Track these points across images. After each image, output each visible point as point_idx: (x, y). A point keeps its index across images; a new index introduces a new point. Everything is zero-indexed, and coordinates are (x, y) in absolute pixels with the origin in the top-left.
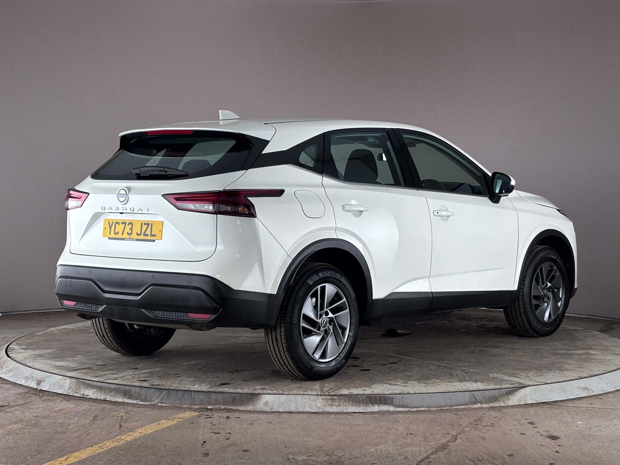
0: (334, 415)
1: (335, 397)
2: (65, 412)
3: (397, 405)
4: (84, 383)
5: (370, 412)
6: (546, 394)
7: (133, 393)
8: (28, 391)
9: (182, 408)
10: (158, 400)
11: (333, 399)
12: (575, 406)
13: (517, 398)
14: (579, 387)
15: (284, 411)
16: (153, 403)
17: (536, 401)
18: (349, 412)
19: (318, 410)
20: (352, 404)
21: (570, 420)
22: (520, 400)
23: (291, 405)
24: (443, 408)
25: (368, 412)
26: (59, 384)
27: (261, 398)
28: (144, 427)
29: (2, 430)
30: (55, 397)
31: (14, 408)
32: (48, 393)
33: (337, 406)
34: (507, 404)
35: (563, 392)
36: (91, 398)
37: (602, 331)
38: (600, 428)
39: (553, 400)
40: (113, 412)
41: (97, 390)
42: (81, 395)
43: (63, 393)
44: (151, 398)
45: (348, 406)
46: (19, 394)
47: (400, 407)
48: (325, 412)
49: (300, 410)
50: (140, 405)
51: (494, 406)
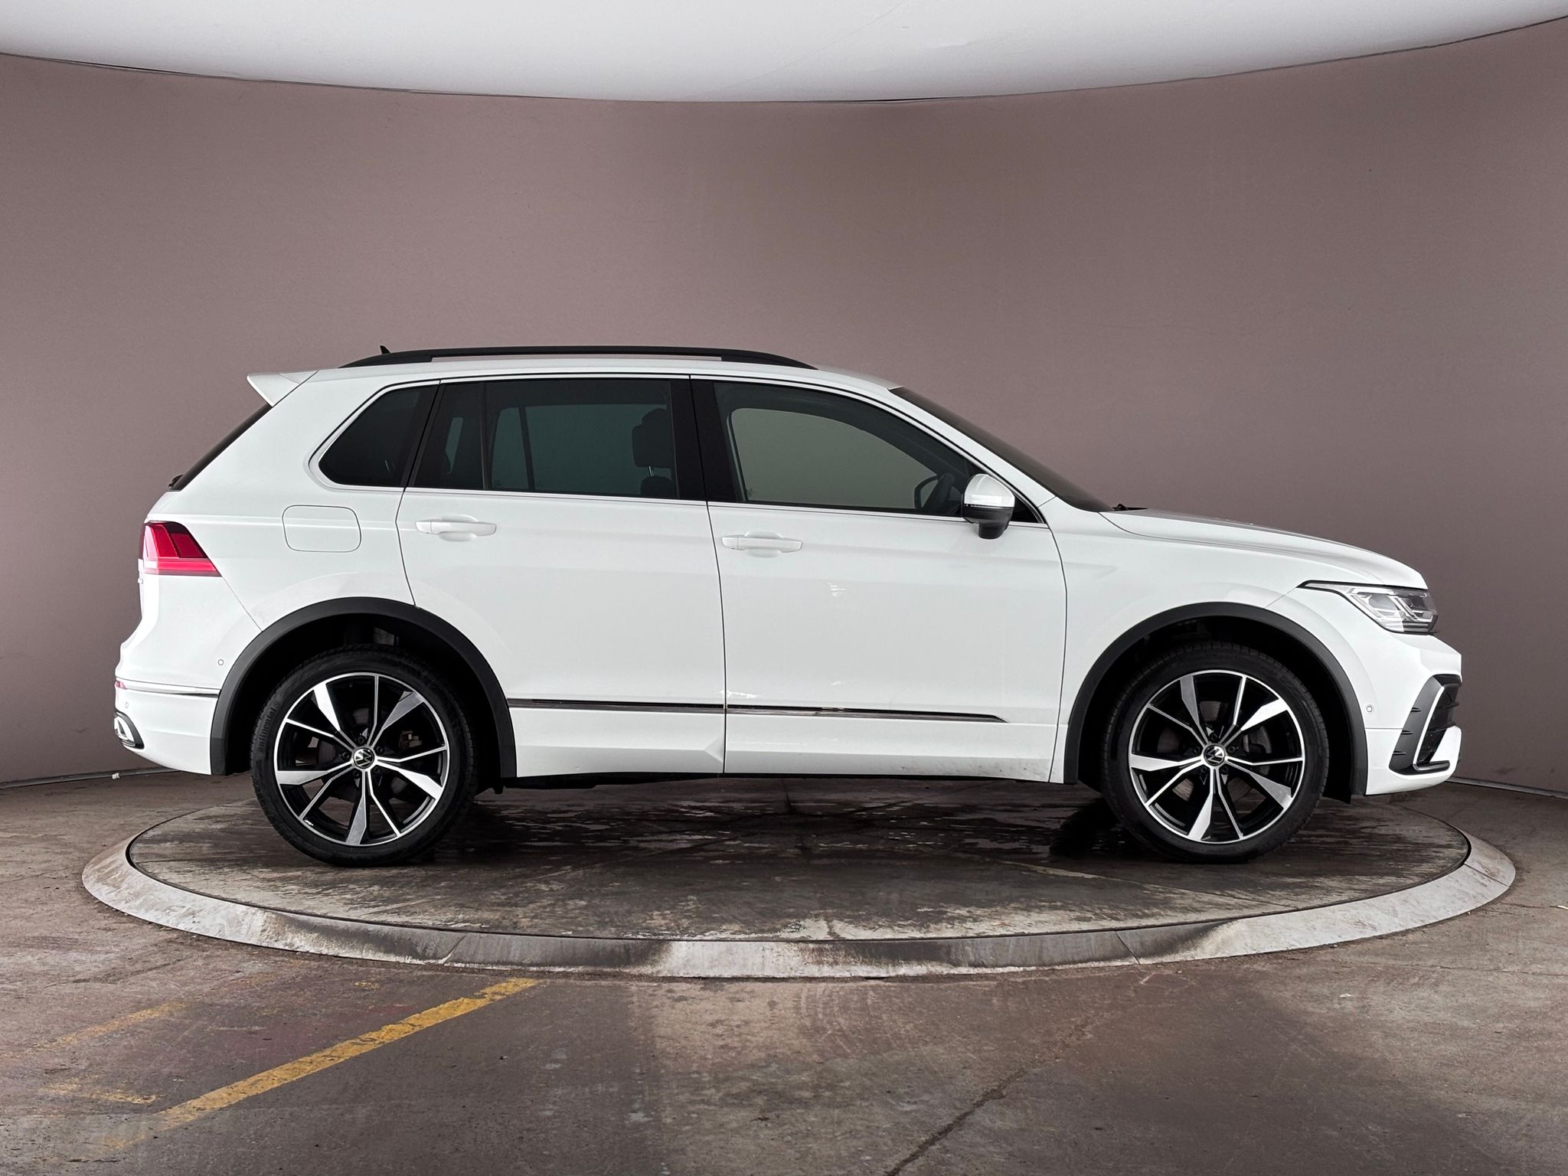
0: (825, 983)
1: (827, 946)
2: (253, 982)
3: (959, 960)
4: (292, 921)
5: (901, 977)
7: (399, 940)
8: (175, 935)
9: (501, 971)
10: (449, 956)
11: (821, 951)
12: (1338, 959)
13: (1213, 945)
14: (1345, 920)
15: (717, 976)
16: (439, 961)
17: (1255, 950)
18: (856, 975)
19: (791, 976)
20: (863, 961)
21: (1326, 991)
22: (1218, 949)
24: (1057, 967)
25: (896, 977)
26: (239, 922)
27: (670, 948)
28: (420, 1013)
29: (117, 1023)
30: (233, 951)
31: (144, 975)
32: (216, 942)
33: (831, 965)
34: (1193, 957)
35: (1311, 929)
36: (307, 952)
38: (1388, 1008)
39: (1290, 949)
40: (355, 981)
41: (322, 934)
42: (286, 945)
43: (248, 942)
44: (436, 949)
45: (854, 963)
46: (156, 945)
47: (965, 966)
48: (805, 978)
49: (753, 974)
50: (412, 966)
51: (1165, 961)
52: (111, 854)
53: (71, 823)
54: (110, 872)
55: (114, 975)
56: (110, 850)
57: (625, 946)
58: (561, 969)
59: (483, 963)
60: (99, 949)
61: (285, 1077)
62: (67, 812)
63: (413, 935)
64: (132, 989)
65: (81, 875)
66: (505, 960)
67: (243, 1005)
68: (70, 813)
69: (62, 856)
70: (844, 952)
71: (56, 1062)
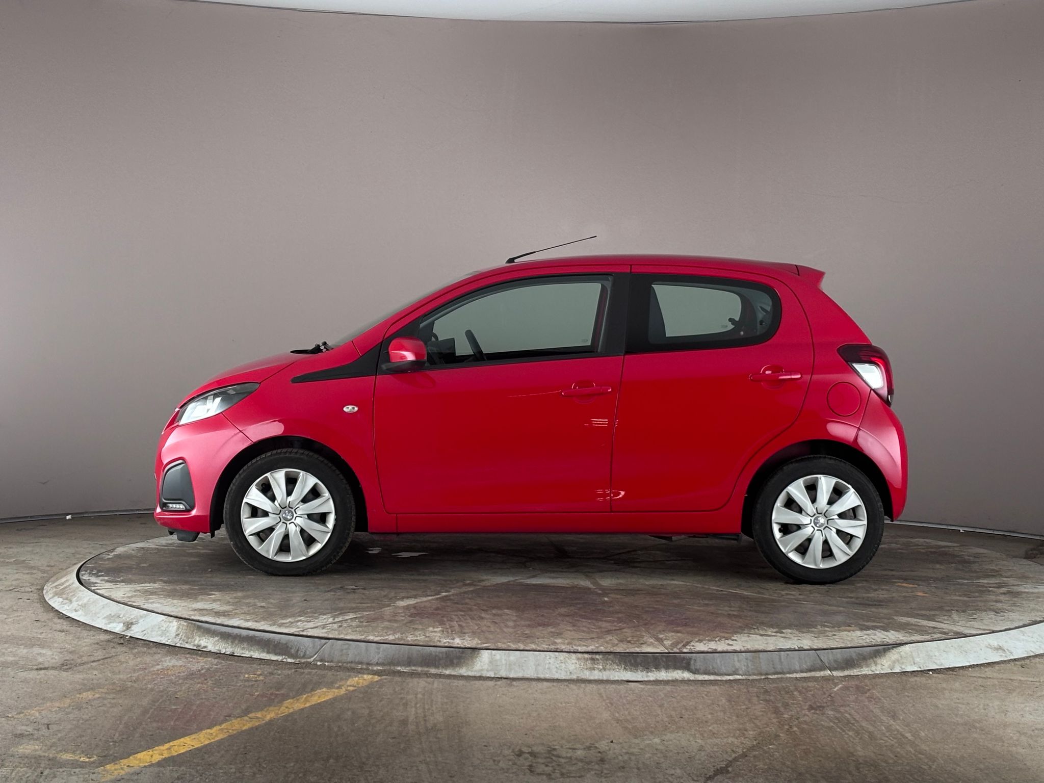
0: (596, 684)
1: (597, 657)
2: (170, 673)
3: (696, 669)
4: (199, 628)
5: (654, 681)
6: (935, 656)
8: (111, 638)
9: (354, 669)
10: (315, 656)
11: (592, 659)
12: (983, 676)
13: (889, 663)
14: (989, 647)
15: (515, 676)
16: (308, 660)
17: (921, 667)
18: (619, 679)
19: (571, 678)
20: (625, 668)
22: (894, 666)
23: (527, 668)
24: (770, 677)
25: (650, 681)
26: (159, 628)
27: (480, 655)
28: (293, 699)
29: (68, 701)
30: (154, 649)
31: (89, 666)
32: (142, 642)
33: (600, 671)
34: (873, 671)
35: (964, 652)
36: (210, 651)
37: (1028, 557)
39: (947, 667)
40: (245, 673)
41: (220, 639)
42: (194, 646)
43: (167, 643)
44: (305, 653)
45: (617, 670)
46: (98, 644)
47: (702, 674)
48: (581, 680)
49: (542, 676)
50: (287, 663)
51: (852, 674)
52: (65, 575)
53: (35, 552)
54: (64, 589)
55: (67, 665)
56: (65, 572)
57: (446, 652)
59: (341, 663)
60: (56, 645)
61: (192, 743)
62: (33, 543)
64: (79, 677)
65: (43, 589)
66: (357, 660)
67: (161, 689)
68: (35, 544)
69: (29, 576)
70: (610, 661)
71: (21, 729)
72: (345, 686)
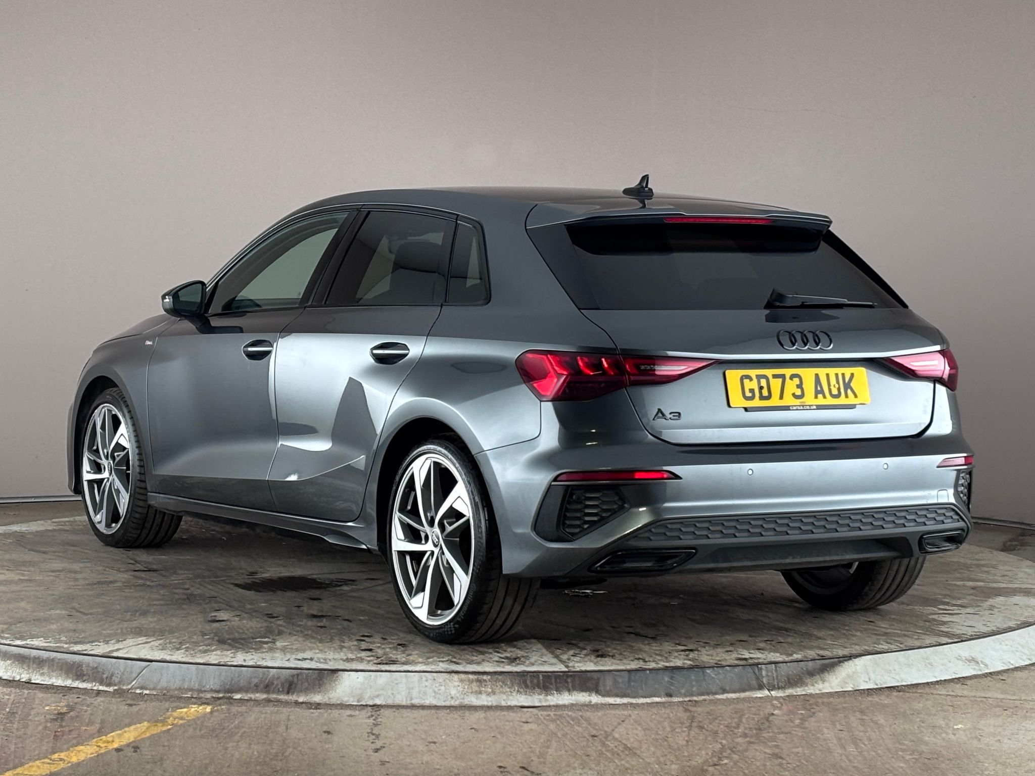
0: (483, 711)
1: (485, 677)
3: (608, 692)
5: (554, 706)
6: (895, 670)
7: (84, 668)
9: (181, 698)
10: (134, 683)
11: (479, 681)
12: (953, 694)
13: (839, 680)
14: (959, 658)
15: (384, 703)
16: (124, 688)
17: (877, 685)
18: (511, 705)
19: (453, 703)
20: (518, 691)
21: (942, 722)
22: (845, 683)
23: (398, 693)
24: (695, 698)
25: (549, 706)
27: (340, 677)
28: (106, 736)
33: (488, 695)
34: (820, 690)
35: (929, 666)
37: (1005, 549)
38: (999, 738)
39: (909, 683)
40: (46, 705)
41: (13, 662)
44: (121, 677)
45: (510, 693)
47: (612, 696)
48: (464, 707)
49: (416, 701)
50: (99, 693)
51: (795, 694)
57: (298, 675)
58: (238, 696)
59: (166, 690)
63: (99, 664)
66: (186, 687)
70: (500, 683)
72: (171, 718)
